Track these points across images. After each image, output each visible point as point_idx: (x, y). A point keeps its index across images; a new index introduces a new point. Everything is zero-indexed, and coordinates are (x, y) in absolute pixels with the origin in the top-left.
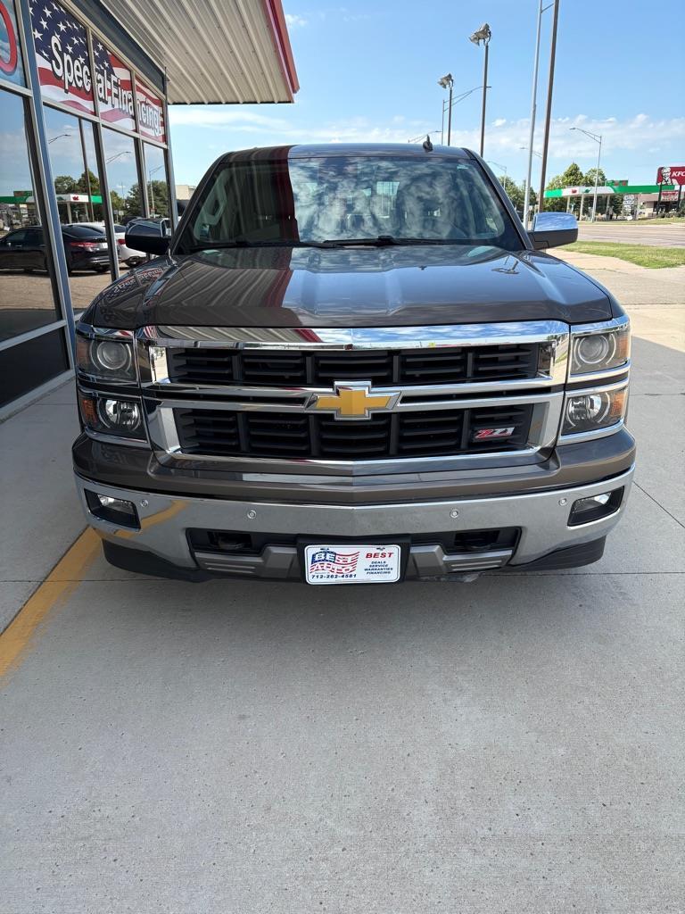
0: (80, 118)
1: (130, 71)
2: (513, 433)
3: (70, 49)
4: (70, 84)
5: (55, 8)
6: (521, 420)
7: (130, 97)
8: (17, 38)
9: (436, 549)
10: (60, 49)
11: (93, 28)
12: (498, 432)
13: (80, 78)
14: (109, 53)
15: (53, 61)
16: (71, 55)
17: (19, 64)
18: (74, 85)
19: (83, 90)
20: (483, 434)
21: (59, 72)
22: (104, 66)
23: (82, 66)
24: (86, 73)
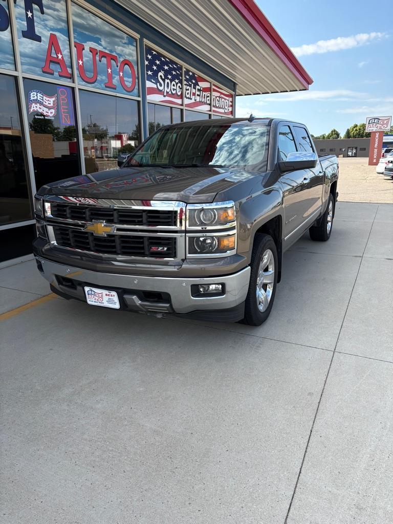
0: (171, 108)
1: (210, 83)
2: (167, 250)
3: (170, 77)
4: (167, 93)
5: (163, 59)
6: (170, 245)
7: (209, 95)
8: (137, 76)
9: (134, 297)
10: (163, 77)
11: (185, 66)
12: (160, 249)
13: (174, 90)
14: (196, 76)
15: (158, 84)
16: (170, 79)
17: (136, 87)
18: (170, 93)
19: (176, 95)
20: (154, 249)
21: (161, 88)
22: (192, 82)
23: (177, 84)
24: (179, 87)
